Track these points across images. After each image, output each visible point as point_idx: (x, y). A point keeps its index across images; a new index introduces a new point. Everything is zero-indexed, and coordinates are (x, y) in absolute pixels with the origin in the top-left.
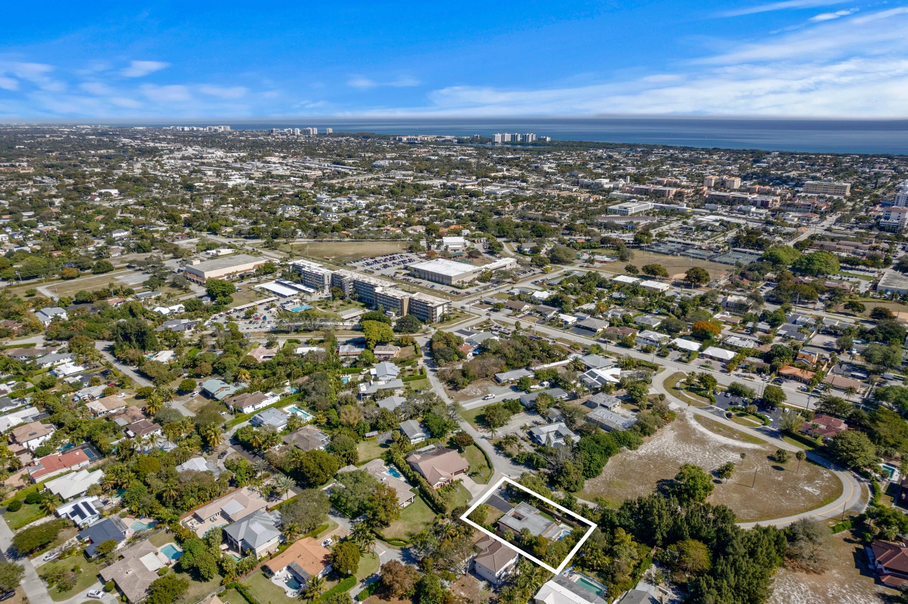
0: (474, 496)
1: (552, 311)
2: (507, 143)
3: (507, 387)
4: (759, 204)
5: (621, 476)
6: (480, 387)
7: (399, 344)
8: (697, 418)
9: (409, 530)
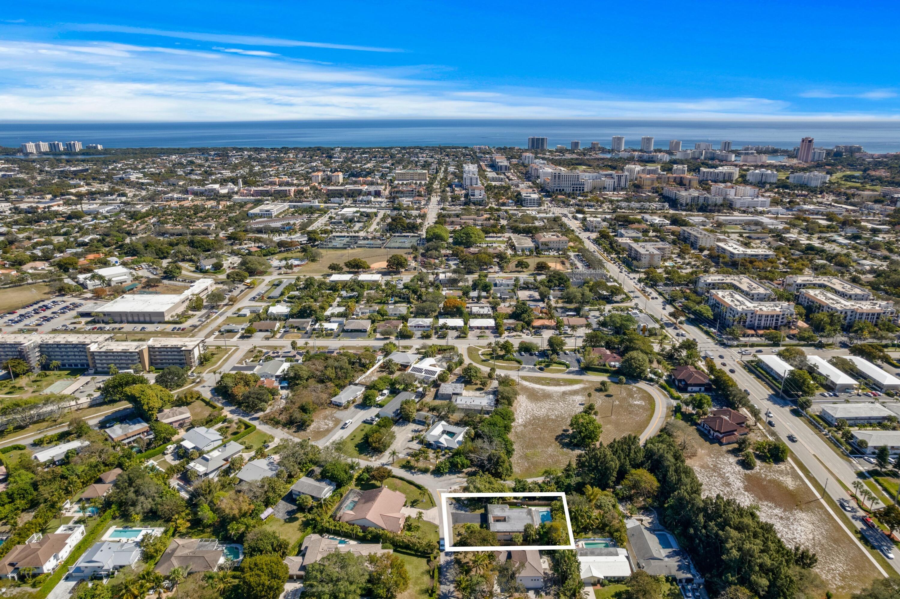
0: (437, 522)
1: (308, 322)
2: (45, 153)
3: (352, 408)
4: (373, 193)
5: (528, 447)
6: (325, 418)
7: (181, 403)
8: (524, 378)
9: (418, 588)
